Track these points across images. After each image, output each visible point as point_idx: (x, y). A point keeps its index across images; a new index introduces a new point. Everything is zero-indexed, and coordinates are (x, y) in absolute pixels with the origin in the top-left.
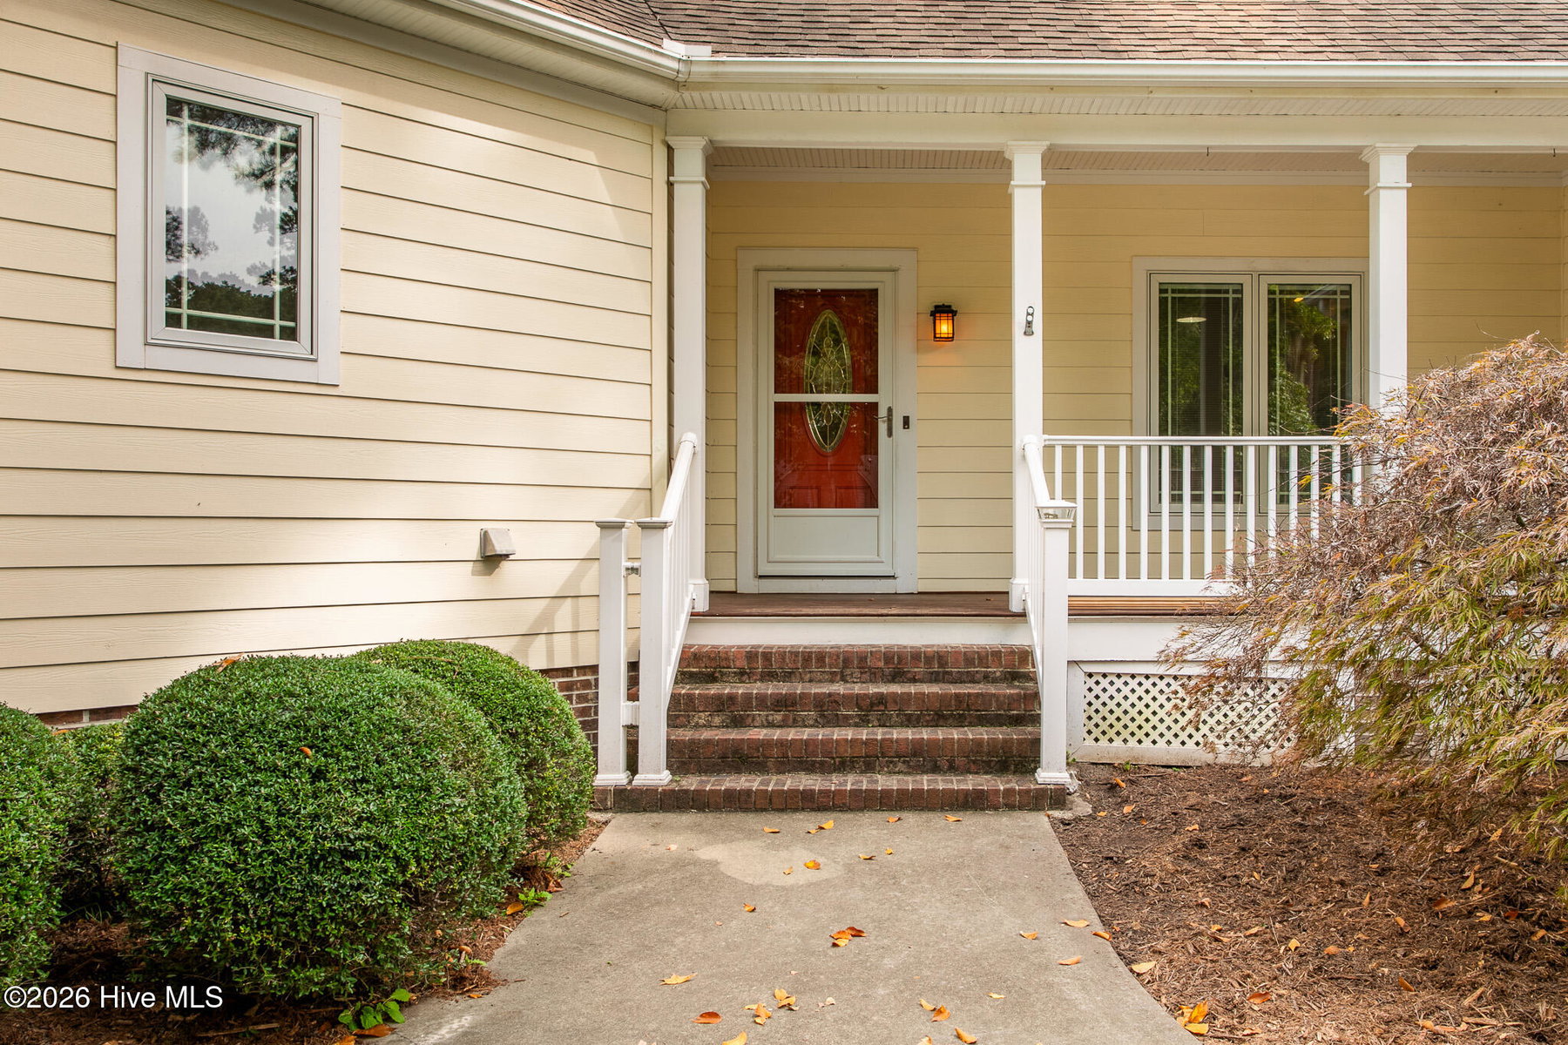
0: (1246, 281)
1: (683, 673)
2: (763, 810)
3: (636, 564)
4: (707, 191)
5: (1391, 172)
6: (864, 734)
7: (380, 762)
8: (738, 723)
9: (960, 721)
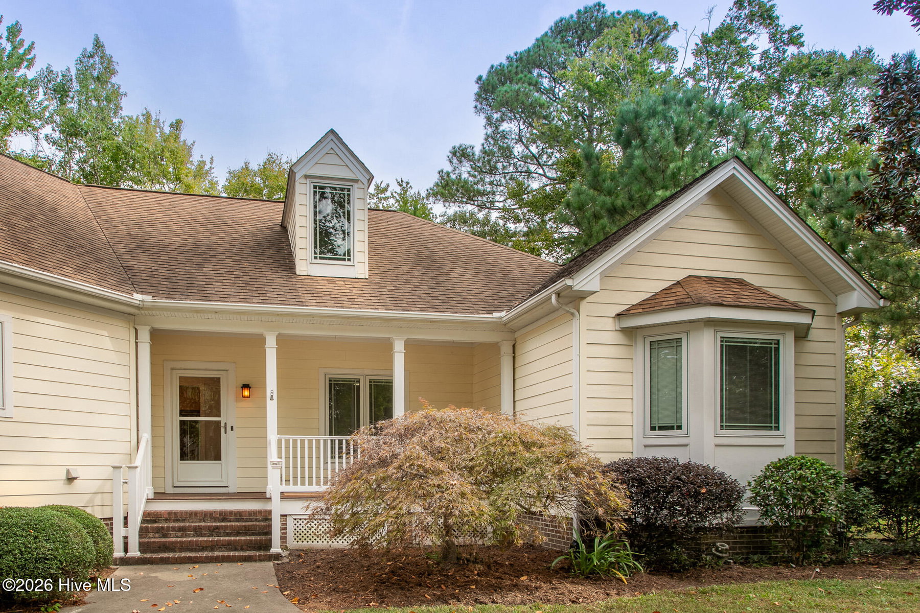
0: (361, 378)
1: (144, 520)
2: (174, 564)
3: (126, 481)
4: (151, 345)
5: (399, 347)
6: (211, 539)
7: (53, 535)
8: (165, 536)
9: (246, 534)
